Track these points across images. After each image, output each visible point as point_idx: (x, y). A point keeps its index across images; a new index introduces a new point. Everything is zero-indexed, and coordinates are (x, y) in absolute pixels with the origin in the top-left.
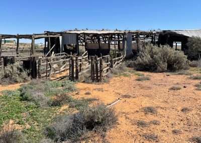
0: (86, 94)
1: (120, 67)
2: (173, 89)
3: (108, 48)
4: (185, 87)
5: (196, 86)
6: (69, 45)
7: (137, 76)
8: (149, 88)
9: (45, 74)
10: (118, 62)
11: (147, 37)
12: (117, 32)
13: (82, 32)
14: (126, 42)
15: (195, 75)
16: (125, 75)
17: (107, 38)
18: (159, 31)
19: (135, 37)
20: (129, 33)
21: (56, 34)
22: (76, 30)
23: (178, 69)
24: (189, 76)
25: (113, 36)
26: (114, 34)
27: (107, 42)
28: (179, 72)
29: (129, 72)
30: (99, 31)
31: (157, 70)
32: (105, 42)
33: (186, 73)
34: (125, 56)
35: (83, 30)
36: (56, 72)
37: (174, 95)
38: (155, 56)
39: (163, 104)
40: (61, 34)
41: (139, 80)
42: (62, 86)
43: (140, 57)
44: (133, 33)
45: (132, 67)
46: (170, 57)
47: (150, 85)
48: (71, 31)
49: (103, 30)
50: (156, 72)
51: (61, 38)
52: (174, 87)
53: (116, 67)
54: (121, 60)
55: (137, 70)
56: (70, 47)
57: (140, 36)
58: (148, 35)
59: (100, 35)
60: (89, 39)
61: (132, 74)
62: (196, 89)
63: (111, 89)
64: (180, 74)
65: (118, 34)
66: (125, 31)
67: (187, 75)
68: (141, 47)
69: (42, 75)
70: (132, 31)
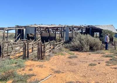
0: (29, 70)
1: (60, 49)
2: (91, 65)
3: (54, 36)
4: (99, 63)
5: (106, 62)
6: (31, 34)
7: (70, 55)
8: (76, 64)
9: (6, 55)
10: (59, 45)
11: (79, 29)
12: (60, 26)
13: (39, 26)
14: (65, 32)
15: (107, 54)
16: (62, 54)
17: (55, 30)
18: (85, 26)
19: (71, 29)
20: (68, 27)
21: (22, 27)
22: (35, 25)
23: (97, 50)
24: (103, 55)
25: (59, 29)
26: (59, 27)
27: (55, 32)
28: (97, 52)
29: (65, 52)
30: (49, 25)
31: (83, 51)
32: (54, 32)
33: (101, 52)
34: (64, 41)
35: (39, 25)
36: (16, 53)
37: (91, 70)
38: (82, 41)
39: (82, 78)
40: (25, 27)
41: (70, 58)
42: (16, 63)
43: (73, 42)
44: (70, 27)
45: (68, 48)
46: (91, 42)
47: (77, 62)
48: (32, 25)
49: (52, 25)
50: (83, 52)
51: (25, 30)
52: (92, 64)
53: (57, 48)
54: (62, 44)
55: (71, 50)
56: (32, 35)
57: (74, 29)
58: (79, 28)
59: (51, 28)
60: (44, 30)
61: (66, 54)
62: (107, 65)
63: (49, 66)
64: (97, 53)
65: (61, 28)
66: (65, 25)
67: (101, 54)
68: (74, 35)
69: (5, 55)
70: (70, 26)
